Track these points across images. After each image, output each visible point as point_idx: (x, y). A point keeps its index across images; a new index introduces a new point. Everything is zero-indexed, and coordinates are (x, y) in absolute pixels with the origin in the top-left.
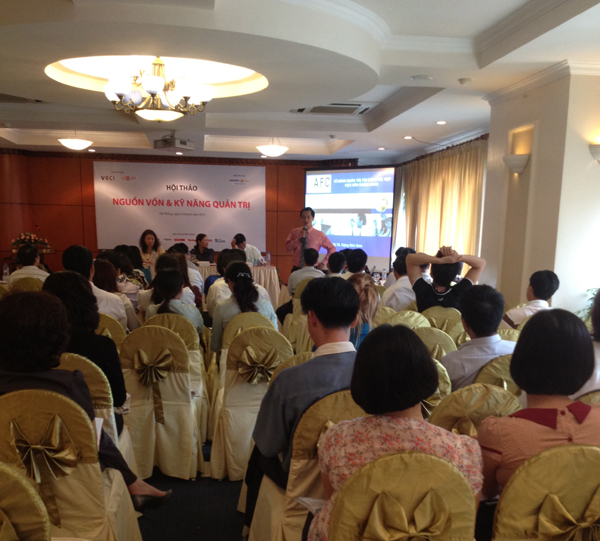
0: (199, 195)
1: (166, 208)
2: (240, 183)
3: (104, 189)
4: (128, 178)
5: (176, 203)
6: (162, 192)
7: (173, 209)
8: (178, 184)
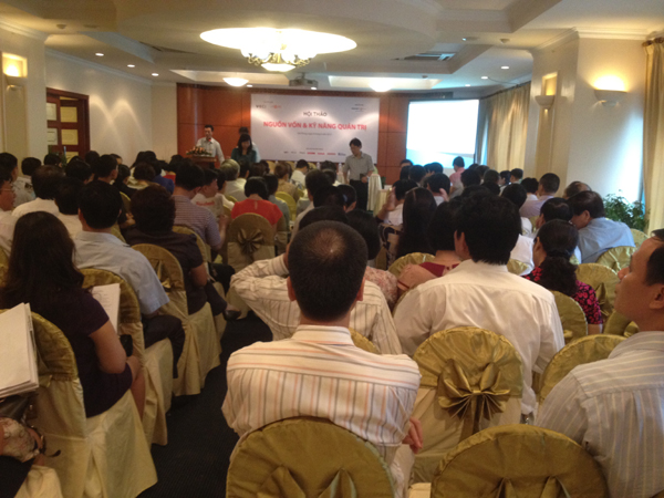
0: (328, 119)
1: (302, 130)
2: (360, 111)
3: (258, 115)
4: (275, 107)
5: (310, 125)
6: (300, 116)
7: (308, 130)
8: (312, 111)
